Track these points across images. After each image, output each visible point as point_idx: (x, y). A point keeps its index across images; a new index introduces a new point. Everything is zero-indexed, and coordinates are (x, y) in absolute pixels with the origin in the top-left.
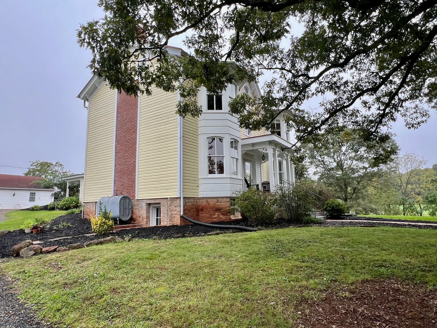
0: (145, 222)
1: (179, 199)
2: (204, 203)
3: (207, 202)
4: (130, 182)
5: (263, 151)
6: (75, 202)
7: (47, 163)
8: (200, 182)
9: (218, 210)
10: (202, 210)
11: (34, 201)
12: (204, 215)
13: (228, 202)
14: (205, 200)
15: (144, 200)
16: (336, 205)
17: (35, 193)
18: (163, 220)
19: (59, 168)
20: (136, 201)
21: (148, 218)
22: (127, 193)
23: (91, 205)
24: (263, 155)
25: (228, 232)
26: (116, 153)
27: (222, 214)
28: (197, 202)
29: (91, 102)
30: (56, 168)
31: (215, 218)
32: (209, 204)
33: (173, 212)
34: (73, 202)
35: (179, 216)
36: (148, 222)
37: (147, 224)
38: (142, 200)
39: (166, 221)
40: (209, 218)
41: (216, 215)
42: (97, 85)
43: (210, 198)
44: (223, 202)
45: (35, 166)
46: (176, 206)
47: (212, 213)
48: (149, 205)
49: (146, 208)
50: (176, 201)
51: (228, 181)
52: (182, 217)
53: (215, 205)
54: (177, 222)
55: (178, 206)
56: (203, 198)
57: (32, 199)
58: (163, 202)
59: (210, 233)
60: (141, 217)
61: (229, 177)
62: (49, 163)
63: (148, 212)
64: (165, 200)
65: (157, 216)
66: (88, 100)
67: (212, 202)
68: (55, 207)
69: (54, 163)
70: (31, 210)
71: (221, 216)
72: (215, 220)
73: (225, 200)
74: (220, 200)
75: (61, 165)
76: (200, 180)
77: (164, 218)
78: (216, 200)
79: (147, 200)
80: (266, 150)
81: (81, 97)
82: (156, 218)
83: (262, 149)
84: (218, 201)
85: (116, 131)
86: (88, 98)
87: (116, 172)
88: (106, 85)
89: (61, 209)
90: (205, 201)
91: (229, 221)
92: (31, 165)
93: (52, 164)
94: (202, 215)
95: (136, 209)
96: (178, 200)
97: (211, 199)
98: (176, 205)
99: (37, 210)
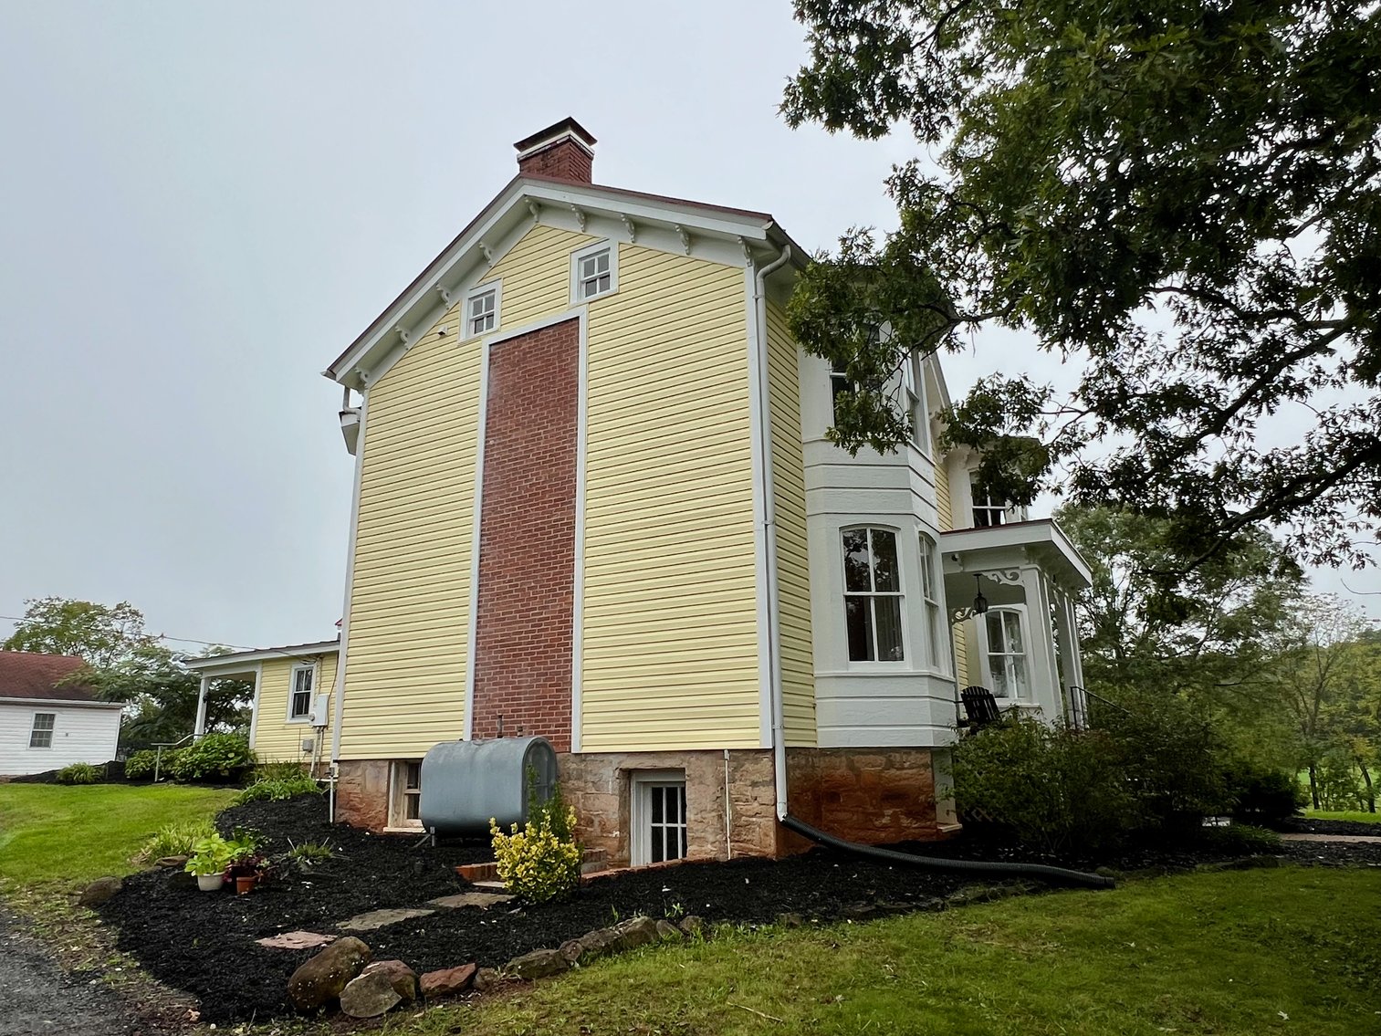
0: (616, 843)
1: (769, 755)
2: (841, 769)
3: (851, 767)
4: (545, 686)
5: (1004, 581)
6: (237, 755)
7: (85, 607)
8: (821, 689)
9: (895, 796)
10: (833, 796)
11: (47, 744)
12: (842, 816)
13: (925, 766)
14: (844, 758)
15: (611, 757)
16: (1267, 779)
17: (52, 717)
18: (698, 835)
19: (127, 625)
20: (572, 758)
21: (624, 825)
22: (533, 727)
23: (370, 771)
24: (980, 594)
25: (1011, 889)
26: (480, 576)
27: (909, 814)
28: (813, 767)
29: (373, 394)
30: (116, 625)
31: (885, 827)
32: (858, 775)
33: (740, 806)
34: (232, 755)
35: (771, 823)
36: (624, 842)
37: (621, 848)
38: (599, 758)
39: (711, 838)
40: (862, 829)
41: (883, 816)
42: (403, 336)
43: (859, 753)
44: (911, 768)
45: (42, 615)
46: (754, 784)
47: (871, 810)
48: (627, 774)
49: (617, 786)
50: (756, 761)
51: (924, 687)
52: (782, 827)
53: (880, 777)
54: (764, 841)
55: (764, 784)
56: (836, 751)
57: (41, 739)
58: (693, 767)
59: (960, 896)
60: (596, 823)
61: (925, 671)
62: (95, 607)
63: (625, 804)
64: (706, 758)
65: (657, 817)
66: (360, 386)
67: (869, 767)
68: (152, 772)
69: (110, 607)
70: (60, 782)
71: (905, 822)
72: (883, 835)
73: (913, 757)
74: (897, 757)
75: (135, 613)
76: (817, 684)
77: (700, 826)
78: (881, 759)
79: (624, 757)
80: (1015, 577)
81: (339, 376)
82: (649, 824)
83: (999, 573)
84: (890, 765)
85: (483, 496)
86: (365, 379)
87: (482, 645)
88: (441, 333)
89: (188, 779)
90: (844, 764)
91: (935, 838)
92: (30, 614)
93: (102, 612)
94: (831, 818)
95: (572, 791)
96: (766, 760)
97: (863, 754)
98: (755, 778)
99: (85, 782)
